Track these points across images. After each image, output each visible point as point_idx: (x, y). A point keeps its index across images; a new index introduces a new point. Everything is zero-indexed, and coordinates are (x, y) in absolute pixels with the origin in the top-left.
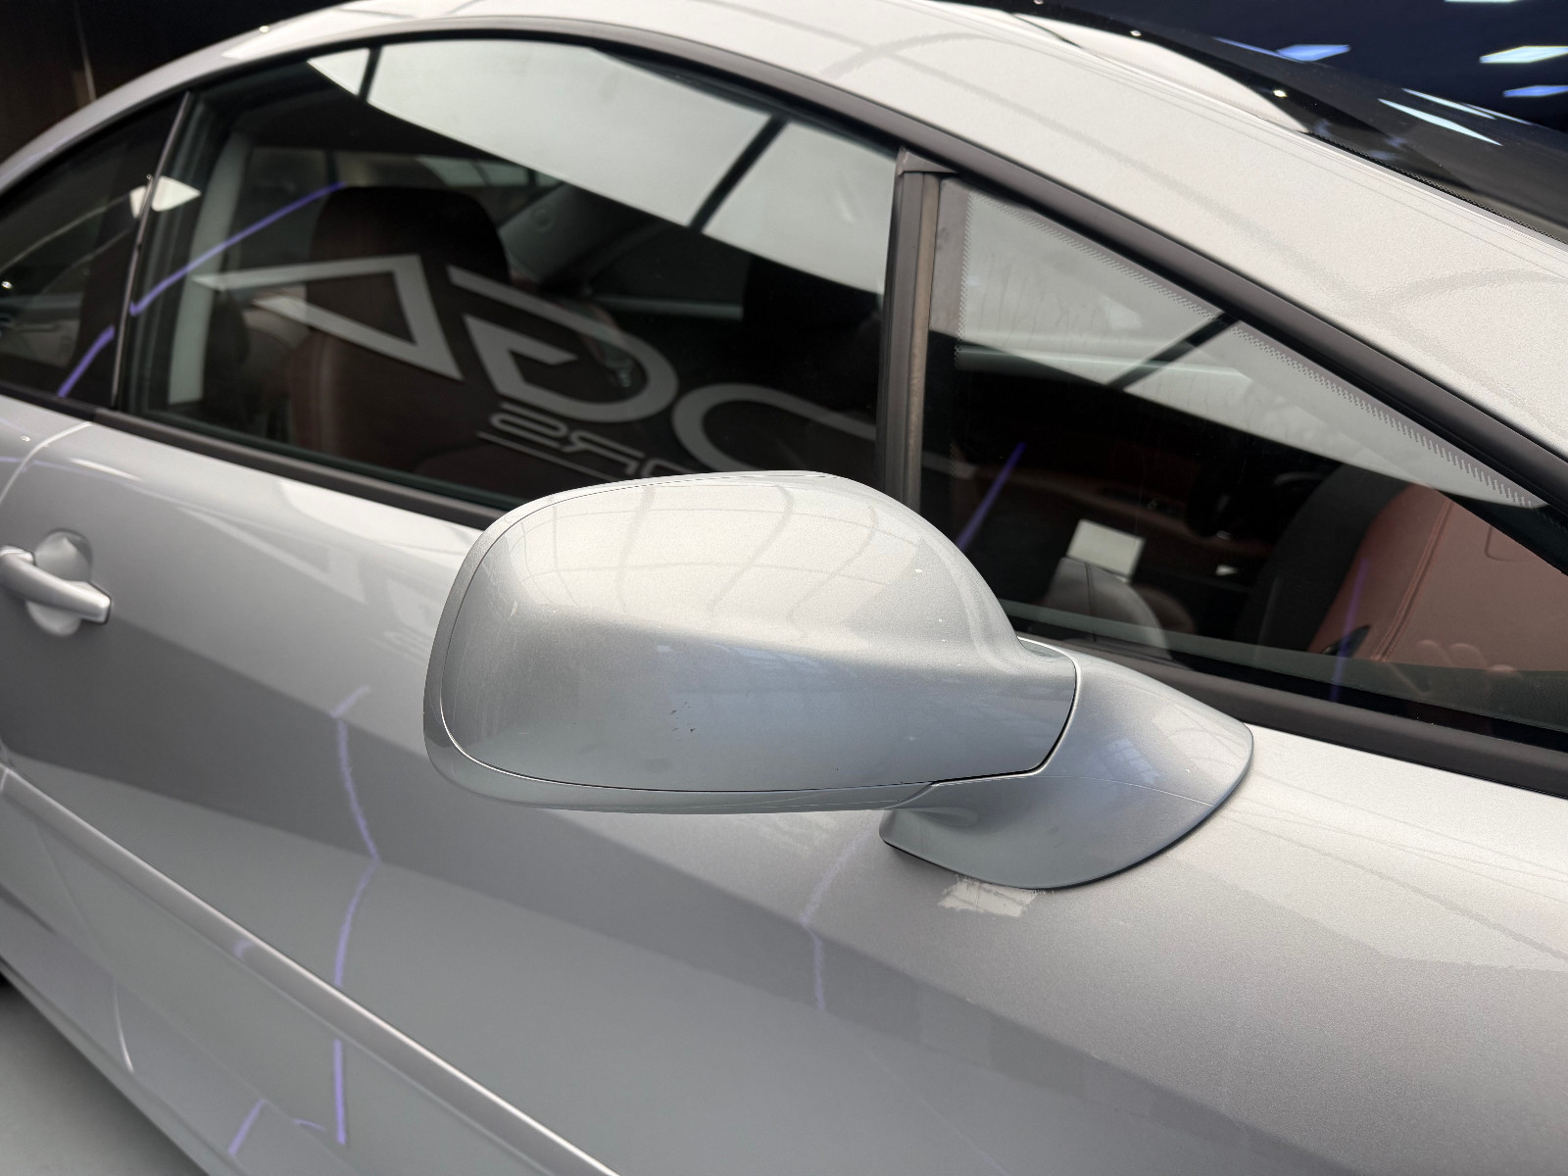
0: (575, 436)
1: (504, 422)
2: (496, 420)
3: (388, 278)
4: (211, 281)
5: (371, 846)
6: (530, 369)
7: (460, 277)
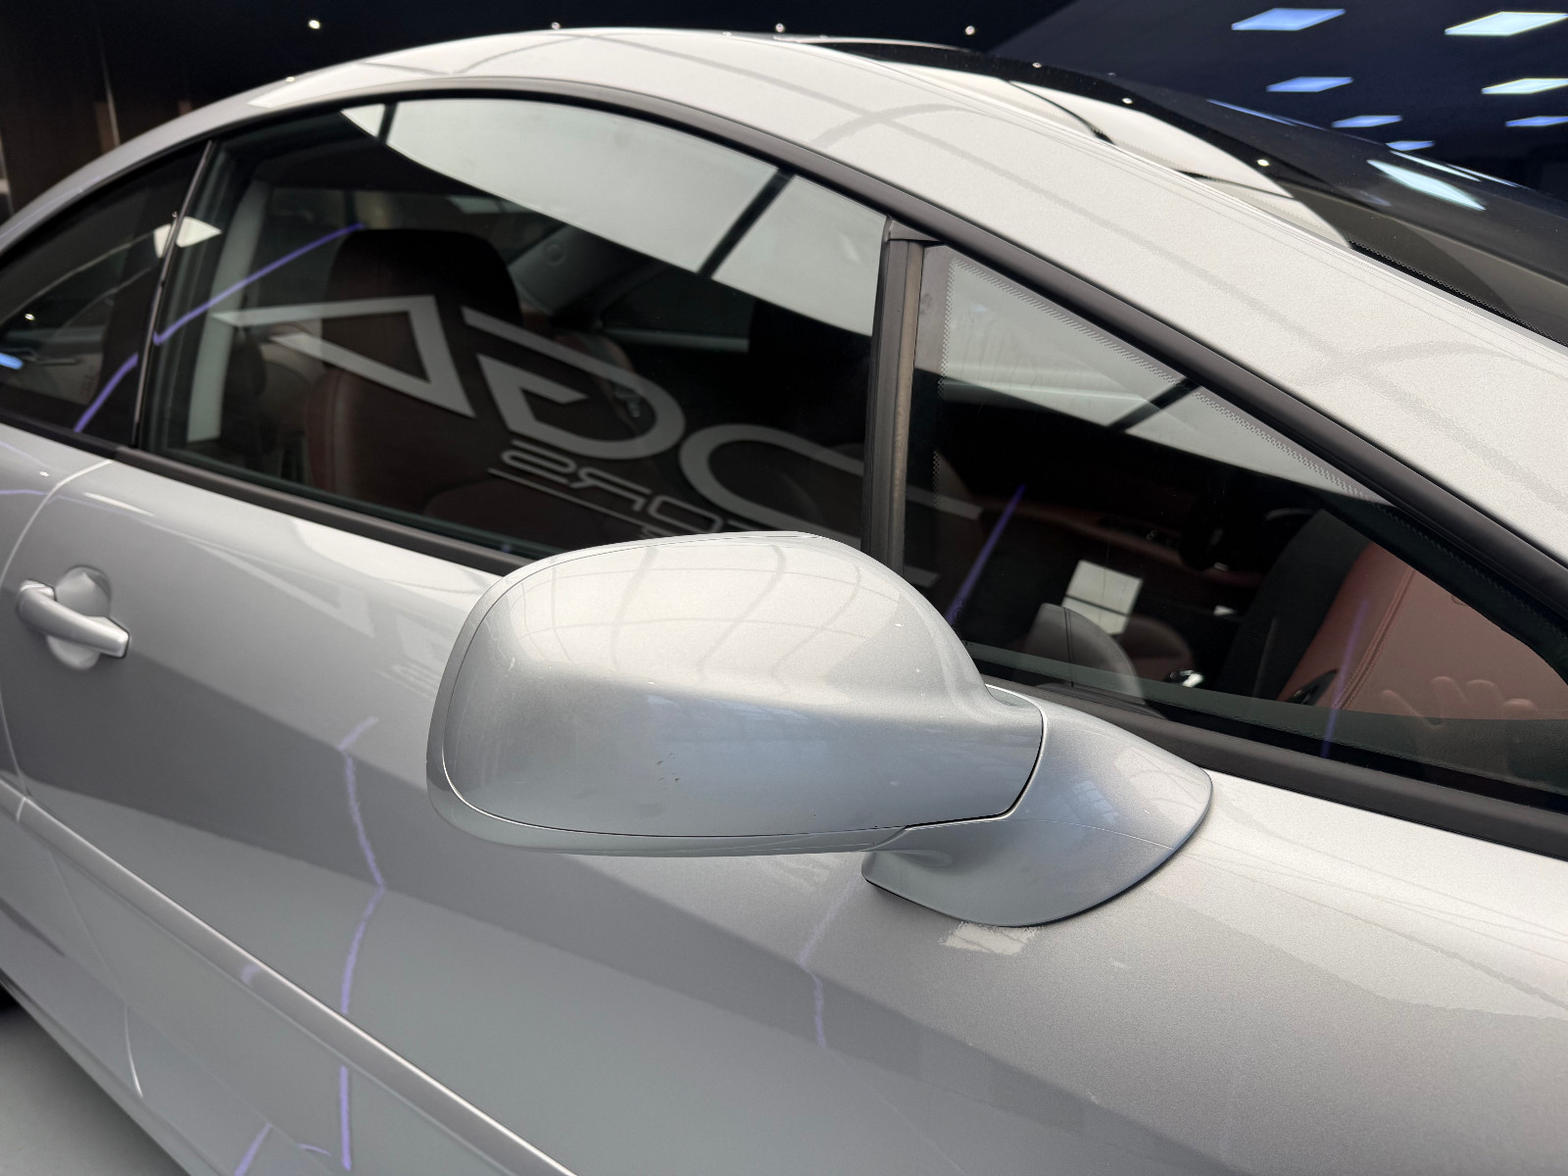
0: (583, 473)
1: (514, 458)
2: (506, 456)
3: (404, 317)
4: (230, 317)
5: (378, 877)
6: (541, 407)
7: (473, 318)
